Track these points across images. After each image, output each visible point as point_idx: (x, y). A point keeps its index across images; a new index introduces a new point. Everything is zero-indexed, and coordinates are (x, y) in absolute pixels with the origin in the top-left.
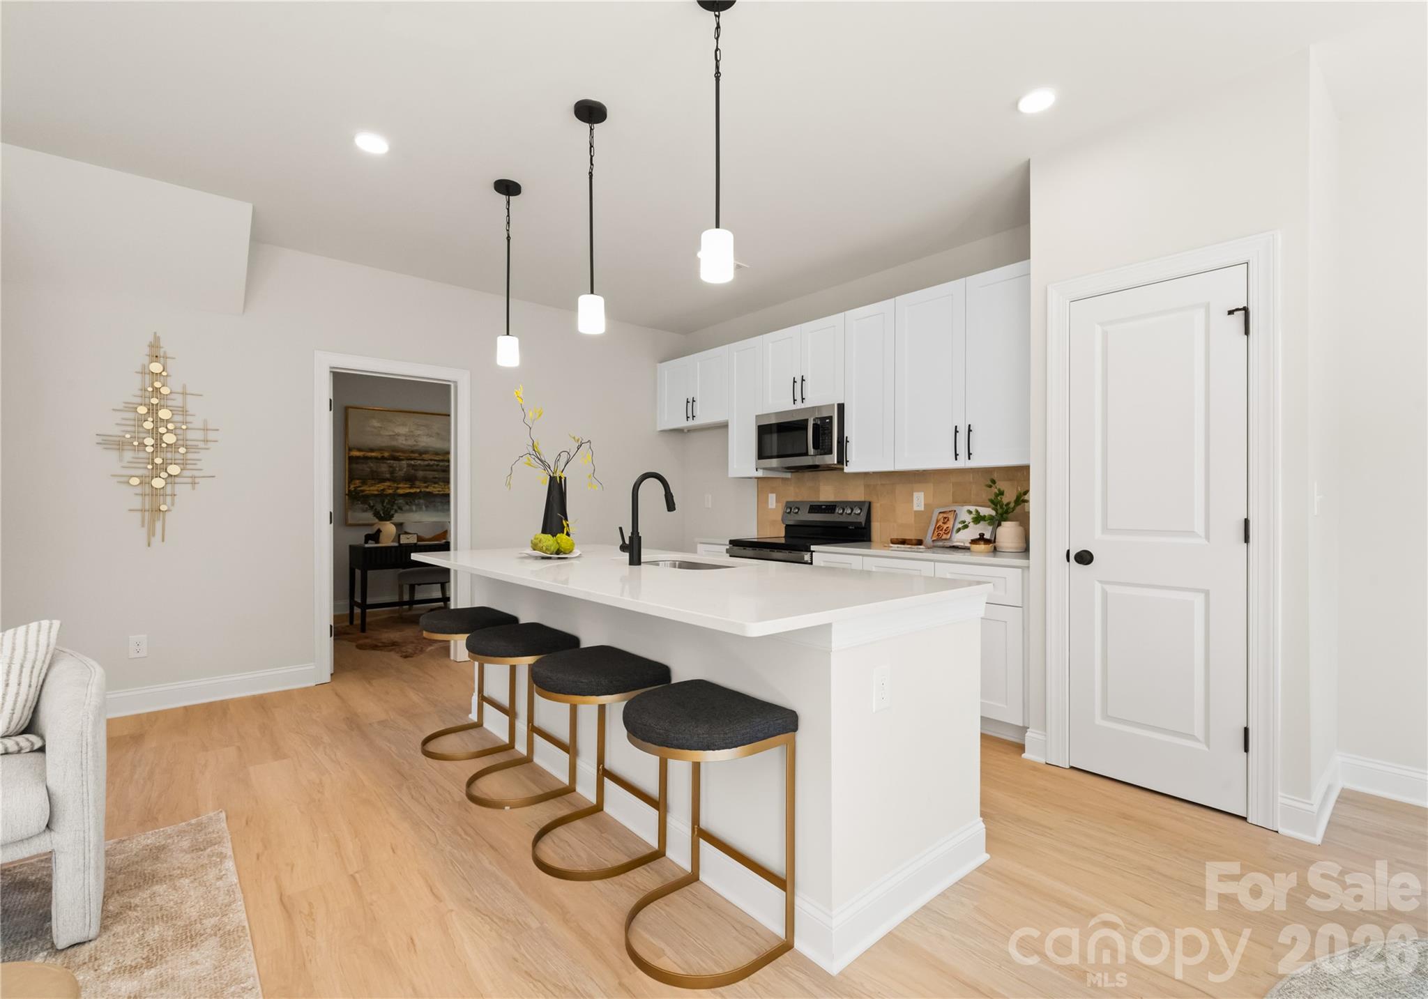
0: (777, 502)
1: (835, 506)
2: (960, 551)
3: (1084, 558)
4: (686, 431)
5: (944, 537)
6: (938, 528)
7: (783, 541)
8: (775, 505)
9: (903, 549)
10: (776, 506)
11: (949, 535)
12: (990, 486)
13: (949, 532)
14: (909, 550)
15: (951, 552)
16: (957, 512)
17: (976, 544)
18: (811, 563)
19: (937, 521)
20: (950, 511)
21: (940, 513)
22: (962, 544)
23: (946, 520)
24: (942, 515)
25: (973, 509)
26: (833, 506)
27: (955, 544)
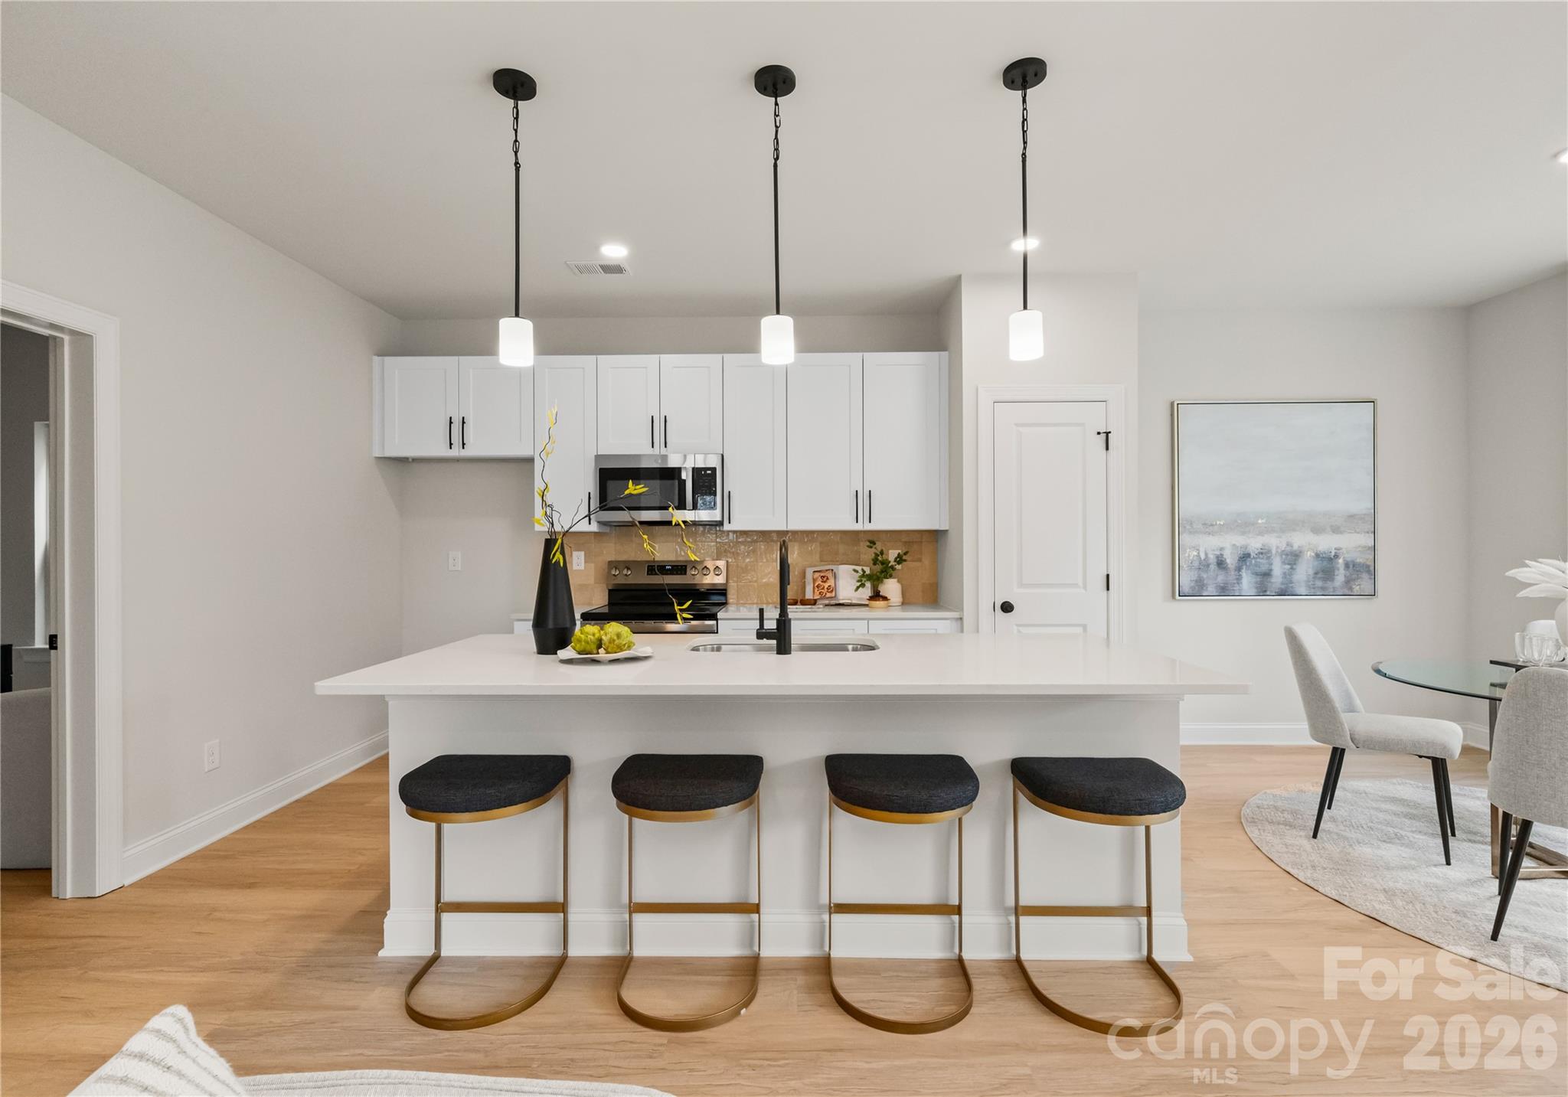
0: (586, 562)
1: (686, 566)
2: (846, 607)
3: (1007, 607)
4: (410, 460)
5: (828, 595)
6: (818, 587)
7: (606, 610)
8: (583, 565)
9: (801, 610)
10: (585, 567)
11: (834, 593)
12: (871, 547)
13: (832, 591)
14: (810, 610)
15: (838, 610)
16: (835, 570)
17: (876, 600)
18: (717, 633)
19: (814, 580)
20: (827, 570)
21: (814, 572)
22: (849, 601)
23: (825, 579)
24: (817, 575)
25: (859, 568)
26: (682, 566)
27: (841, 602)
